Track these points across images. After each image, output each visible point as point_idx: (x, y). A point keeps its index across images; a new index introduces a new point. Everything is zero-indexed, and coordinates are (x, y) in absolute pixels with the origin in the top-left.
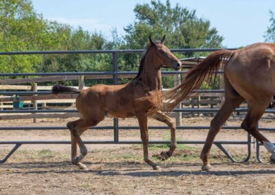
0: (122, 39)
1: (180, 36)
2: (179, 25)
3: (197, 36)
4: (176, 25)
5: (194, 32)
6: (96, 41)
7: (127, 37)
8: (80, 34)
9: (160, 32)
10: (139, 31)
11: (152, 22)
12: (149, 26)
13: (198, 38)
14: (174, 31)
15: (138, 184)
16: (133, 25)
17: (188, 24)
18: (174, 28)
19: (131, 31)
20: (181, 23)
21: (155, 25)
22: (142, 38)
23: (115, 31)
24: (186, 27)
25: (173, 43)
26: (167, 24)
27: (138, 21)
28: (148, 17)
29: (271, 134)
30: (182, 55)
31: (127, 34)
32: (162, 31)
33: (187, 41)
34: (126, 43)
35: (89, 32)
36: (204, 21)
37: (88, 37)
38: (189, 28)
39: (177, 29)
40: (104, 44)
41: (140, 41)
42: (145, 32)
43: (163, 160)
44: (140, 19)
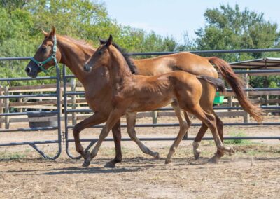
0: (193, 42)
1: (249, 38)
2: (247, 28)
3: (265, 38)
4: (245, 27)
5: (262, 34)
6: (168, 45)
7: (198, 40)
8: (153, 38)
9: (229, 35)
10: (209, 34)
11: (222, 25)
12: (219, 29)
13: (266, 40)
14: (242, 33)
15: (206, 177)
16: (204, 29)
17: (256, 26)
18: (243, 31)
19: (202, 34)
20: (249, 25)
21: (225, 28)
22: (212, 40)
23: (186, 35)
24: (254, 29)
25: (242, 45)
26: (236, 26)
27: (208, 24)
28: (218, 21)
30: (251, 57)
31: (198, 37)
32: (231, 34)
33: (256, 43)
34: (197, 46)
37: (160, 40)
38: (257, 31)
39: (245, 31)
40: (176, 48)
41: (211, 44)
42: (216, 35)
43: (230, 155)
44: (210, 23)
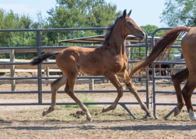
0: (46, 20)
1: (93, 17)
2: (91, 9)
3: (106, 17)
4: (89, 8)
5: (104, 14)
6: (24, 22)
7: (50, 19)
8: (12, 16)
9: (76, 14)
10: (59, 14)
11: (70, 6)
12: (67, 9)
13: (107, 19)
14: (87, 13)
15: (58, 137)
16: (55, 9)
17: (99, 7)
18: (88, 11)
19: (53, 13)
20: (93, 7)
21: (72, 9)
22: (62, 19)
23: (39, 14)
24: (97, 10)
25: (87, 23)
26: (82, 8)
27: (58, 5)
28: (66, 2)
29: (166, 96)
30: (94, 33)
31: (50, 16)
32: (78, 13)
33: (99, 22)
34: (49, 23)
35: (19, 14)
36: (112, 5)
37: (18, 19)
38: (100, 11)
39: (90, 11)
40: (31, 25)
41: (60, 22)
42: (65, 14)
43: (79, 118)
44: (60, 4)
